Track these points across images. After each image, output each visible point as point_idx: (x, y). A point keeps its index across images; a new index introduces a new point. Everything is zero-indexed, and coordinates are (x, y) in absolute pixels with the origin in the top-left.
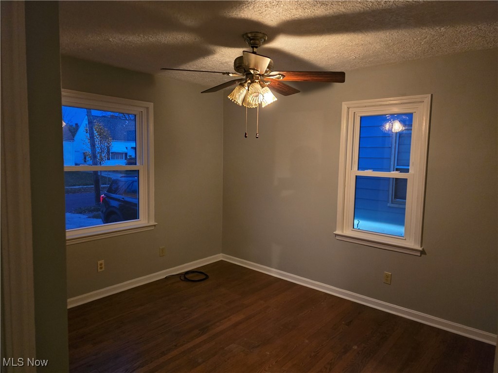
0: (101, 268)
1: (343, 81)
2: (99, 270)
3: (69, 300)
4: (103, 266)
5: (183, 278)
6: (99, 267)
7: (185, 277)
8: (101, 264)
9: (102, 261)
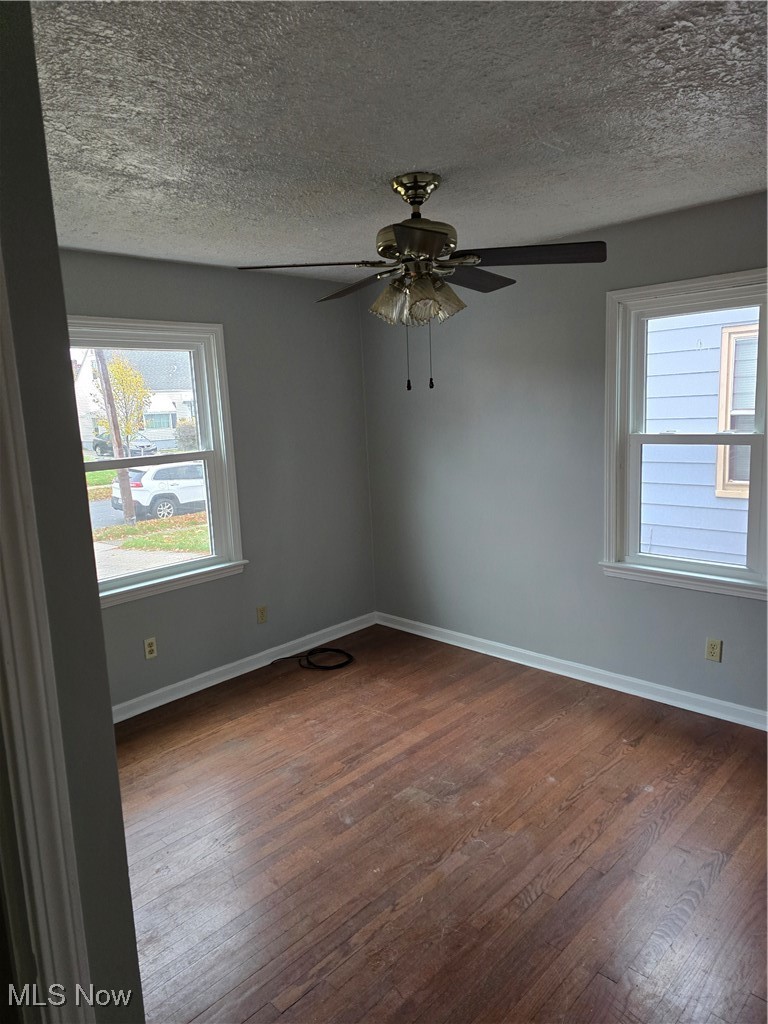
0: (151, 652)
1: (603, 258)
2: (148, 656)
3: (114, 708)
4: (154, 648)
5: (304, 663)
6: (147, 649)
7: (309, 662)
8: (150, 645)
9: (152, 640)
